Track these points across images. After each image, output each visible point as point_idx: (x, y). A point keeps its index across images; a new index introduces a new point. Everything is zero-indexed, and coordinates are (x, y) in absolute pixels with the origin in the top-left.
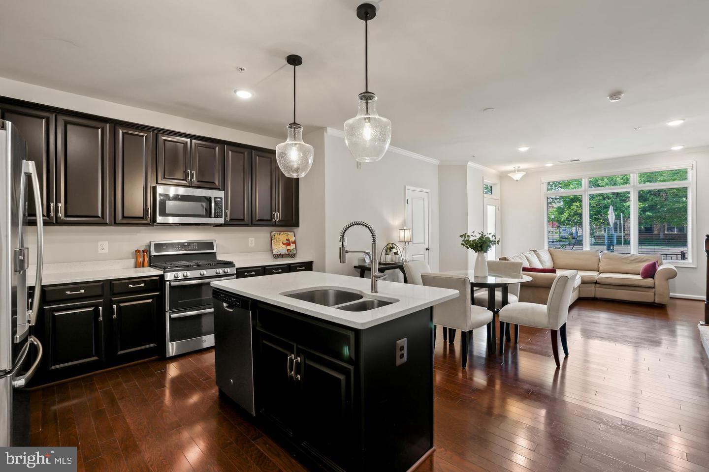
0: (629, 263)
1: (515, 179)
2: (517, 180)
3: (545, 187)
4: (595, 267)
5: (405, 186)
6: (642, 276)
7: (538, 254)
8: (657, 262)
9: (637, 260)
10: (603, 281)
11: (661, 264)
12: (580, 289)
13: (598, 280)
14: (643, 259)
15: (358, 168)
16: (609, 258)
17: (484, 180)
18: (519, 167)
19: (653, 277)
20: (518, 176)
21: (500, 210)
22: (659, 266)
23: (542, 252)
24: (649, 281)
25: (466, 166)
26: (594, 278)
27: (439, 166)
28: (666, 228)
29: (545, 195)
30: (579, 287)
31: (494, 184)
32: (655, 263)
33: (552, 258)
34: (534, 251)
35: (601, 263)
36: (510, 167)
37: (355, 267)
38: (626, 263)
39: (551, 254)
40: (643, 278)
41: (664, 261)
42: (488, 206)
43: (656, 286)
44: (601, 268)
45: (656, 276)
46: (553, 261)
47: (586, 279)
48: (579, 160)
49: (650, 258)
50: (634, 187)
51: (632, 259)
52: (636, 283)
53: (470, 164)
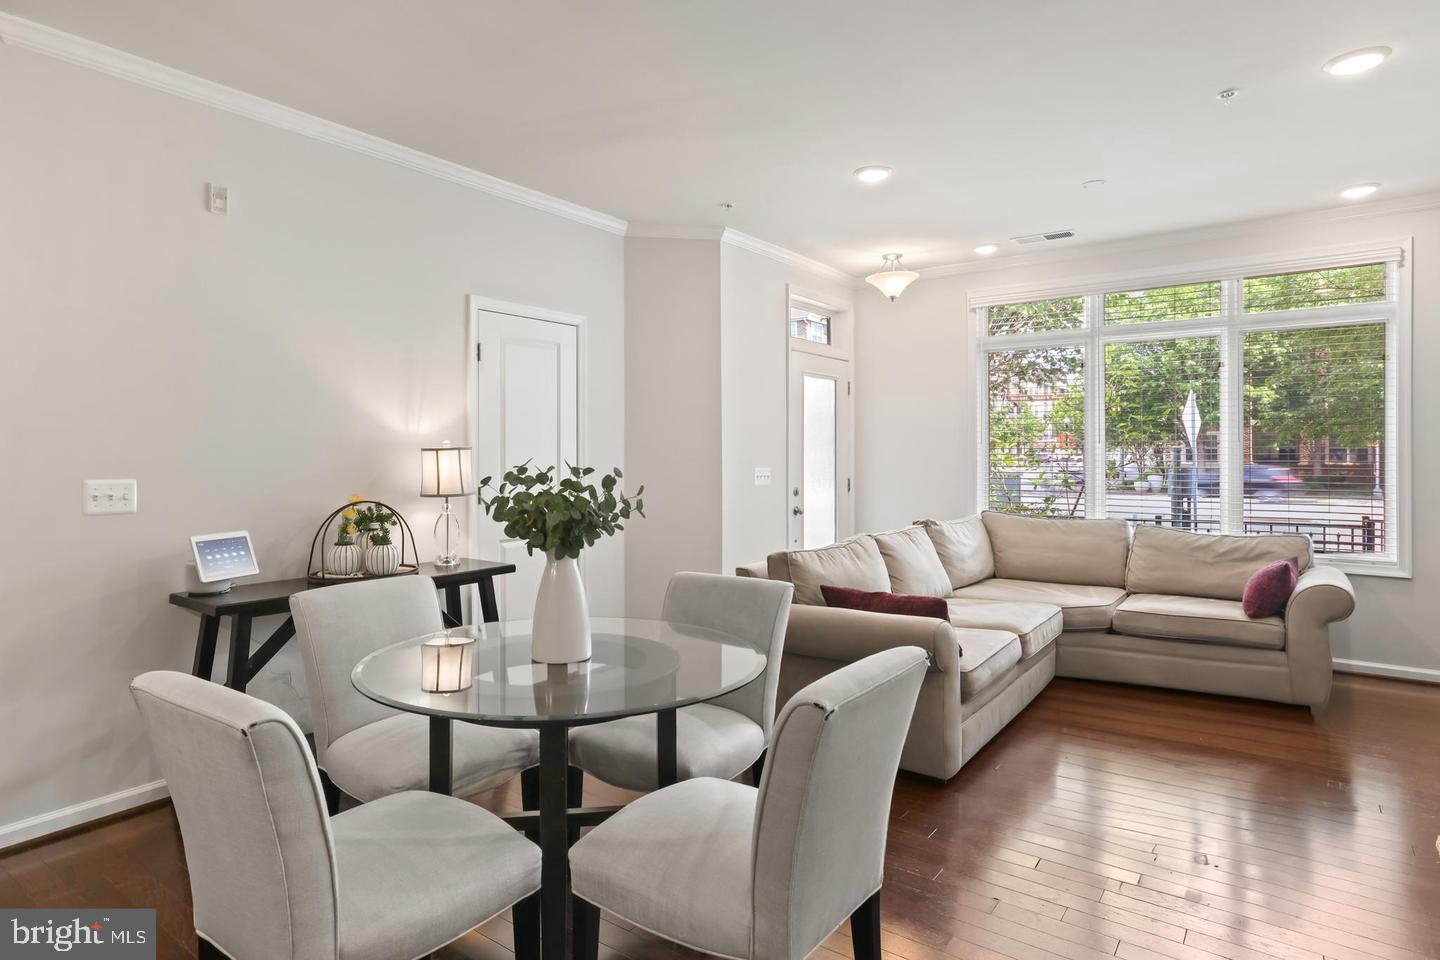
0: (1212, 564)
1: (888, 295)
2: (892, 298)
3: (980, 324)
4: (1114, 574)
5: (467, 298)
6: (1247, 608)
7: (941, 533)
8: (1295, 560)
9: (1237, 555)
10: (1131, 624)
11: (1308, 566)
12: (1061, 649)
13: (1115, 622)
14: (1253, 549)
15: (208, 207)
16: (1156, 548)
17: (792, 296)
18: (898, 257)
19: (1280, 613)
20: (894, 285)
21: (850, 394)
22: (1300, 573)
23: (958, 528)
24: (1270, 627)
25: (719, 241)
26: (1104, 613)
27: (629, 241)
28: (1327, 452)
29: (978, 346)
30: (1056, 642)
31: (837, 313)
32: (1287, 566)
33: (992, 543)
34: (926, 525)
35: (1134, 561)
36: (868, 257)
37: (175, 599)
38: (1206, 563)
39: (989, 532)
40: (1250, 616)
41: (1317, 556)
42: (807, 379)
43: (1291, 646)
44: (1131, 578)
45: (1292, 610)
46: (994, 554)
47: (1079, 619)
48: (1069, 235)
49: (1273, 549)
50: (1231, 323)
51: (1222, 550)
52: (1231, 633)
53: (730, 237)
